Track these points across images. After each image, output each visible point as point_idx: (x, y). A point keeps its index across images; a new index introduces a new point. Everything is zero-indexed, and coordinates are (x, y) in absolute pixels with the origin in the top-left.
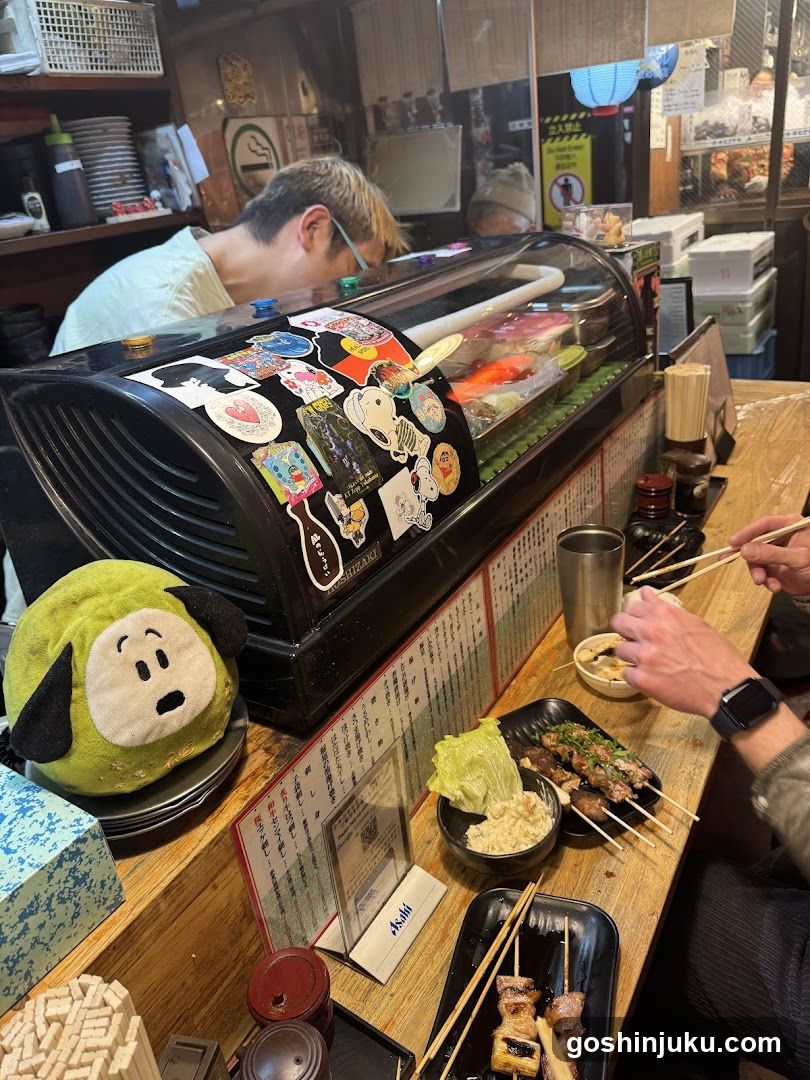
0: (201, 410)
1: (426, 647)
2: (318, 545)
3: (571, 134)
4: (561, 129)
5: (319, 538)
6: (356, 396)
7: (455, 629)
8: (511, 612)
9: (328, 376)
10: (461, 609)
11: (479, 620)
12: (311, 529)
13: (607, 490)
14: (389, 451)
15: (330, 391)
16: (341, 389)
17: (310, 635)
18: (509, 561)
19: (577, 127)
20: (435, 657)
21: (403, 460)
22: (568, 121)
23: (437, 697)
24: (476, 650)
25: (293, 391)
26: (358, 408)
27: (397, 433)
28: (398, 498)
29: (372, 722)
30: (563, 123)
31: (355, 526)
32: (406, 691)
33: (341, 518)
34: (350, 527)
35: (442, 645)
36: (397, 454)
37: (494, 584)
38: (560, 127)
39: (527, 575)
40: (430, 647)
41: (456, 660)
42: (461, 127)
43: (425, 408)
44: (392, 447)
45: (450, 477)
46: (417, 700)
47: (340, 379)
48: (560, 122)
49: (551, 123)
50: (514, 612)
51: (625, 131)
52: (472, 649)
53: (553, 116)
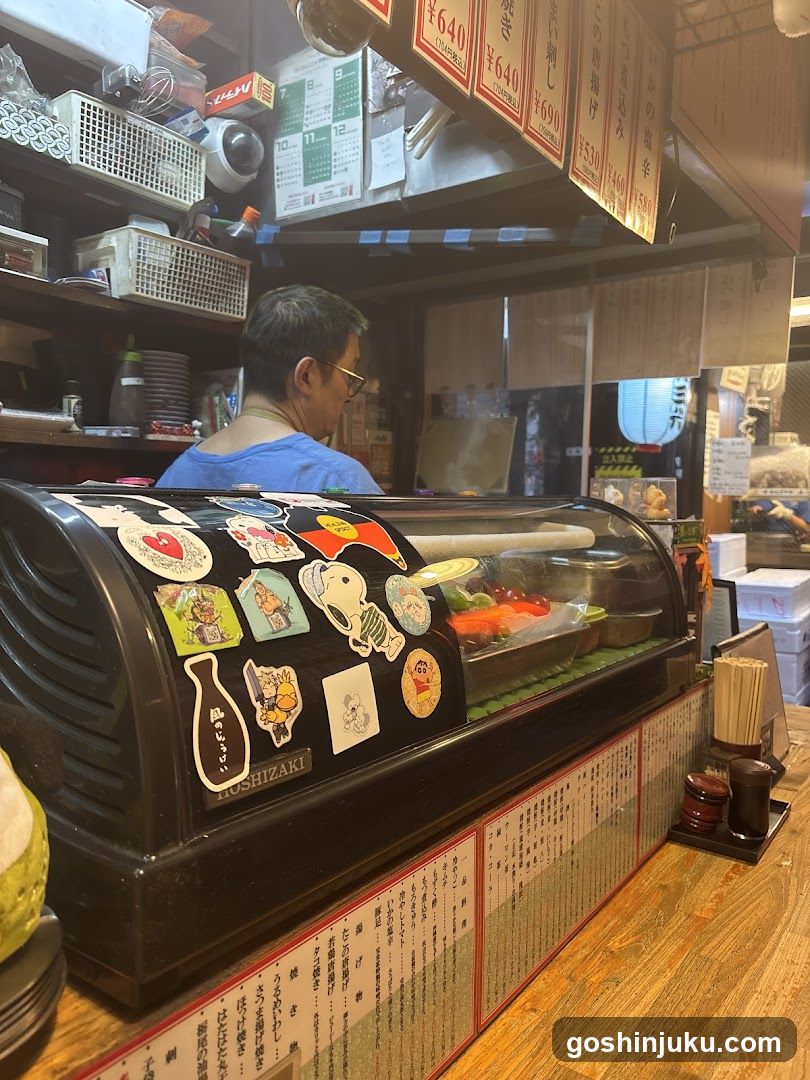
0: (112, 533)
1: (384, 915)
2: (219, 725)
3: (623, 465)
4: (614, 459)
5: (222, 715)
6: (318, 567)
7: (429, 903)
8: (510, 906)
9: (290, 539)
10: (440, 876)
11: (464, 902)
12: (212, 699)
13: (644, 782)
14: (348, 637)
15: (286, 553)
16: (302, 555)
17: (176, 850)
18: (513, 832)
19: (630, 459)
20: (396, 936)
21: (365, 653)
22: (621, 452)
23: (390, 1002)
24: (455, 946)
25: (239, 542)
26: (318, 581)
27: (362, 618)
28: (348, 699)
29: (286, 1007)
30: (616, 454)
31: (278, 716)
32: (346, 974)
33: (261, 698)
34: (272, 715)
35: (408, 921)
36: (359, 644)
37: (492, 857)
38: (613, 457)
39: (535, 860)
40: (390, 918)
41: (424, 952)
42: (516, 418)
43: (405, 603)
44: (354, 634)
45: (425, 695)
46: (359, 996)
47: (302, 545)
48: (613, 453)
49: (605, 453)
50: (514, 907)
51: (676, 467)
52: (449, 943)
53: (608, 447)
